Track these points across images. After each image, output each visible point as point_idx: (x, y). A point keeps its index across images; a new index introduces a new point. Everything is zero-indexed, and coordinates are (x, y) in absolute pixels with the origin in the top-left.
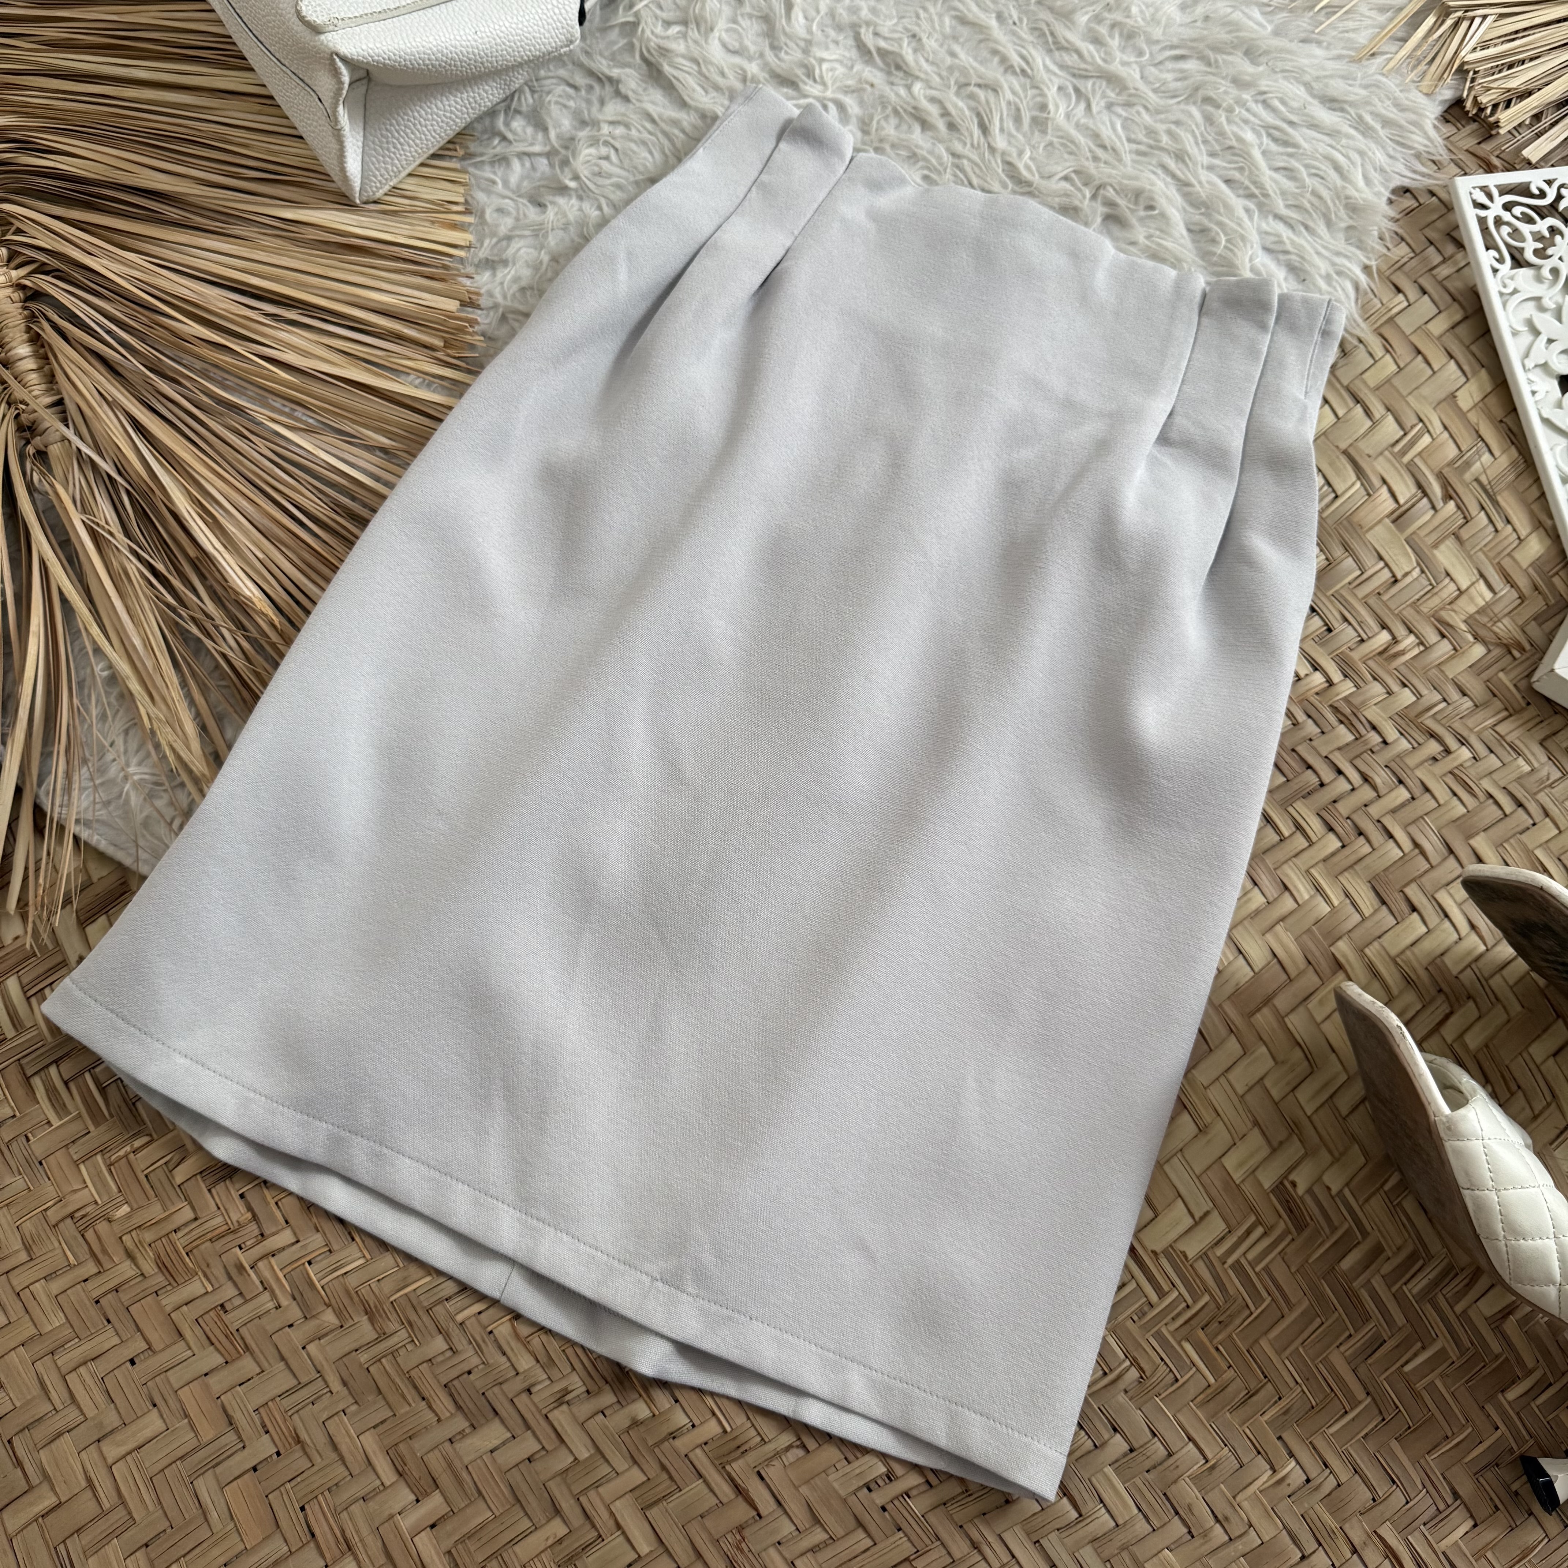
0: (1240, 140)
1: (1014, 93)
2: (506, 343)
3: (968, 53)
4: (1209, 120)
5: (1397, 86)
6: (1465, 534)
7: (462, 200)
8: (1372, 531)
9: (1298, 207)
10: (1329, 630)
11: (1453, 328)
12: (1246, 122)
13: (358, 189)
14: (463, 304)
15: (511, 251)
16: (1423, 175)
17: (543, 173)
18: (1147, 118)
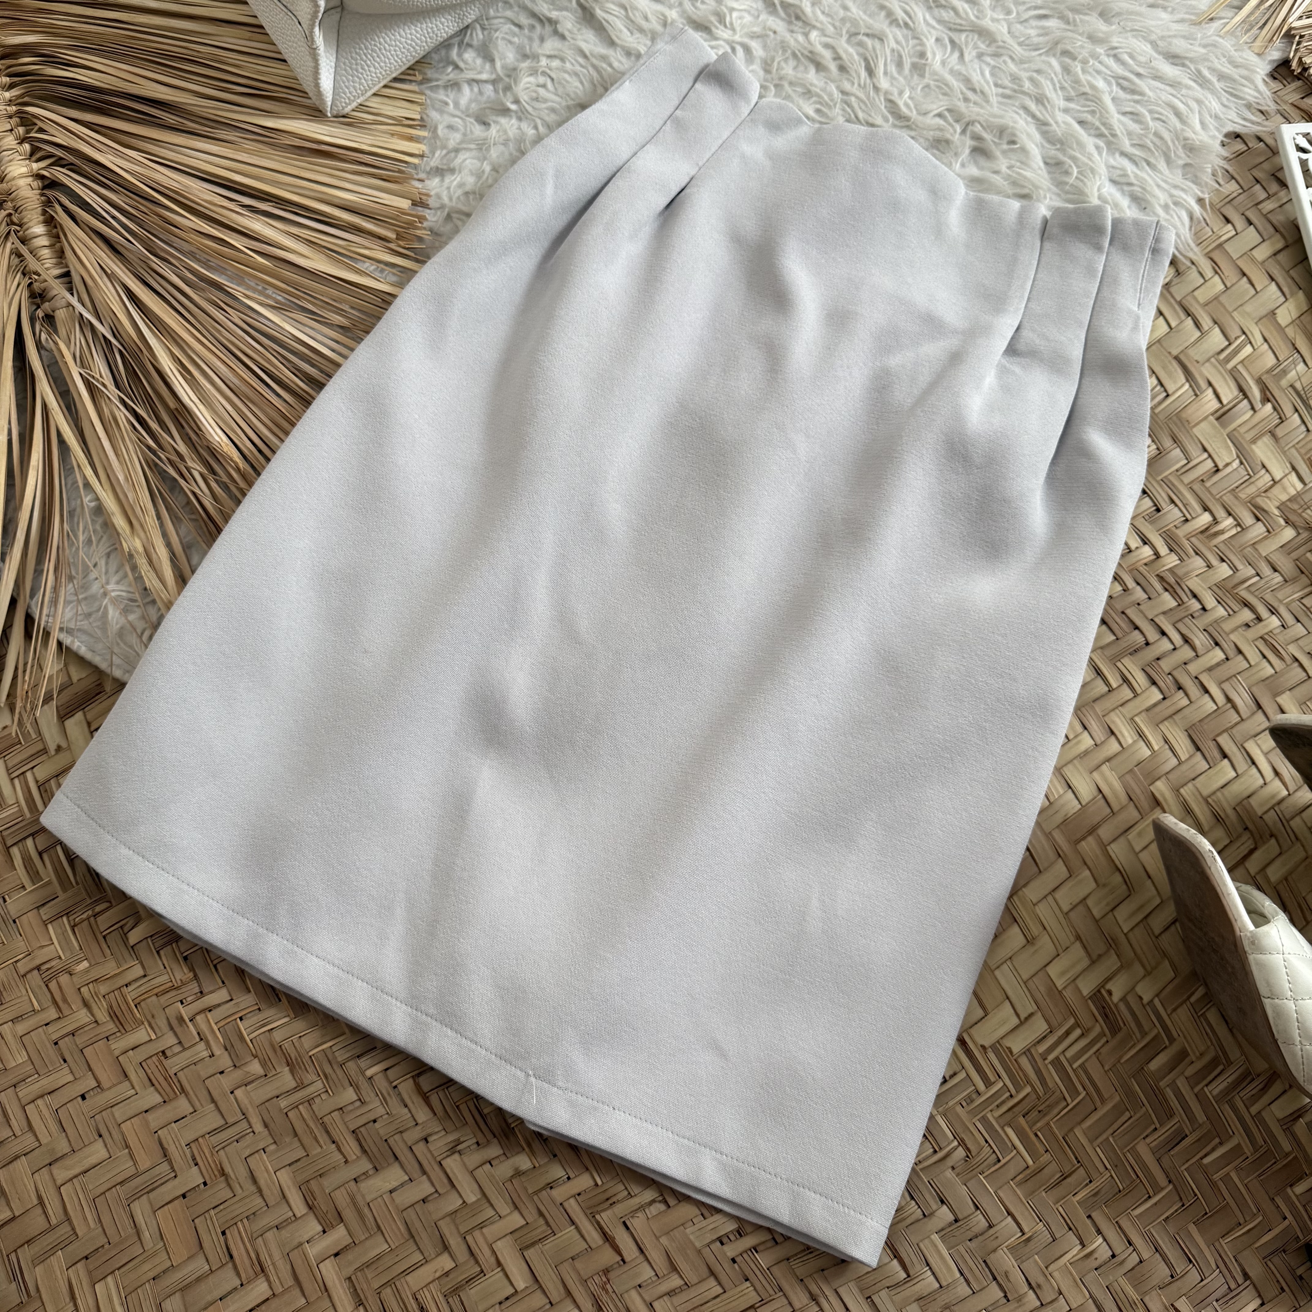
0: (1093, 87)
1: (897, 42)
2: (450, 238)
3: (858, 8)
4: (1066, 70)
5: (1233, 46)
6: (1280, 432)
7: (418, 117)
8: (1198, 426)
9: (1142, 146)
10: (1158, 510)
11: (1275, 254)
12: (1098, 72)
13: (329, 103)
14: (415, 204)
15: (458, 161)
16: (1253, 122)
17: (489, 97)
18: (1012, 67)
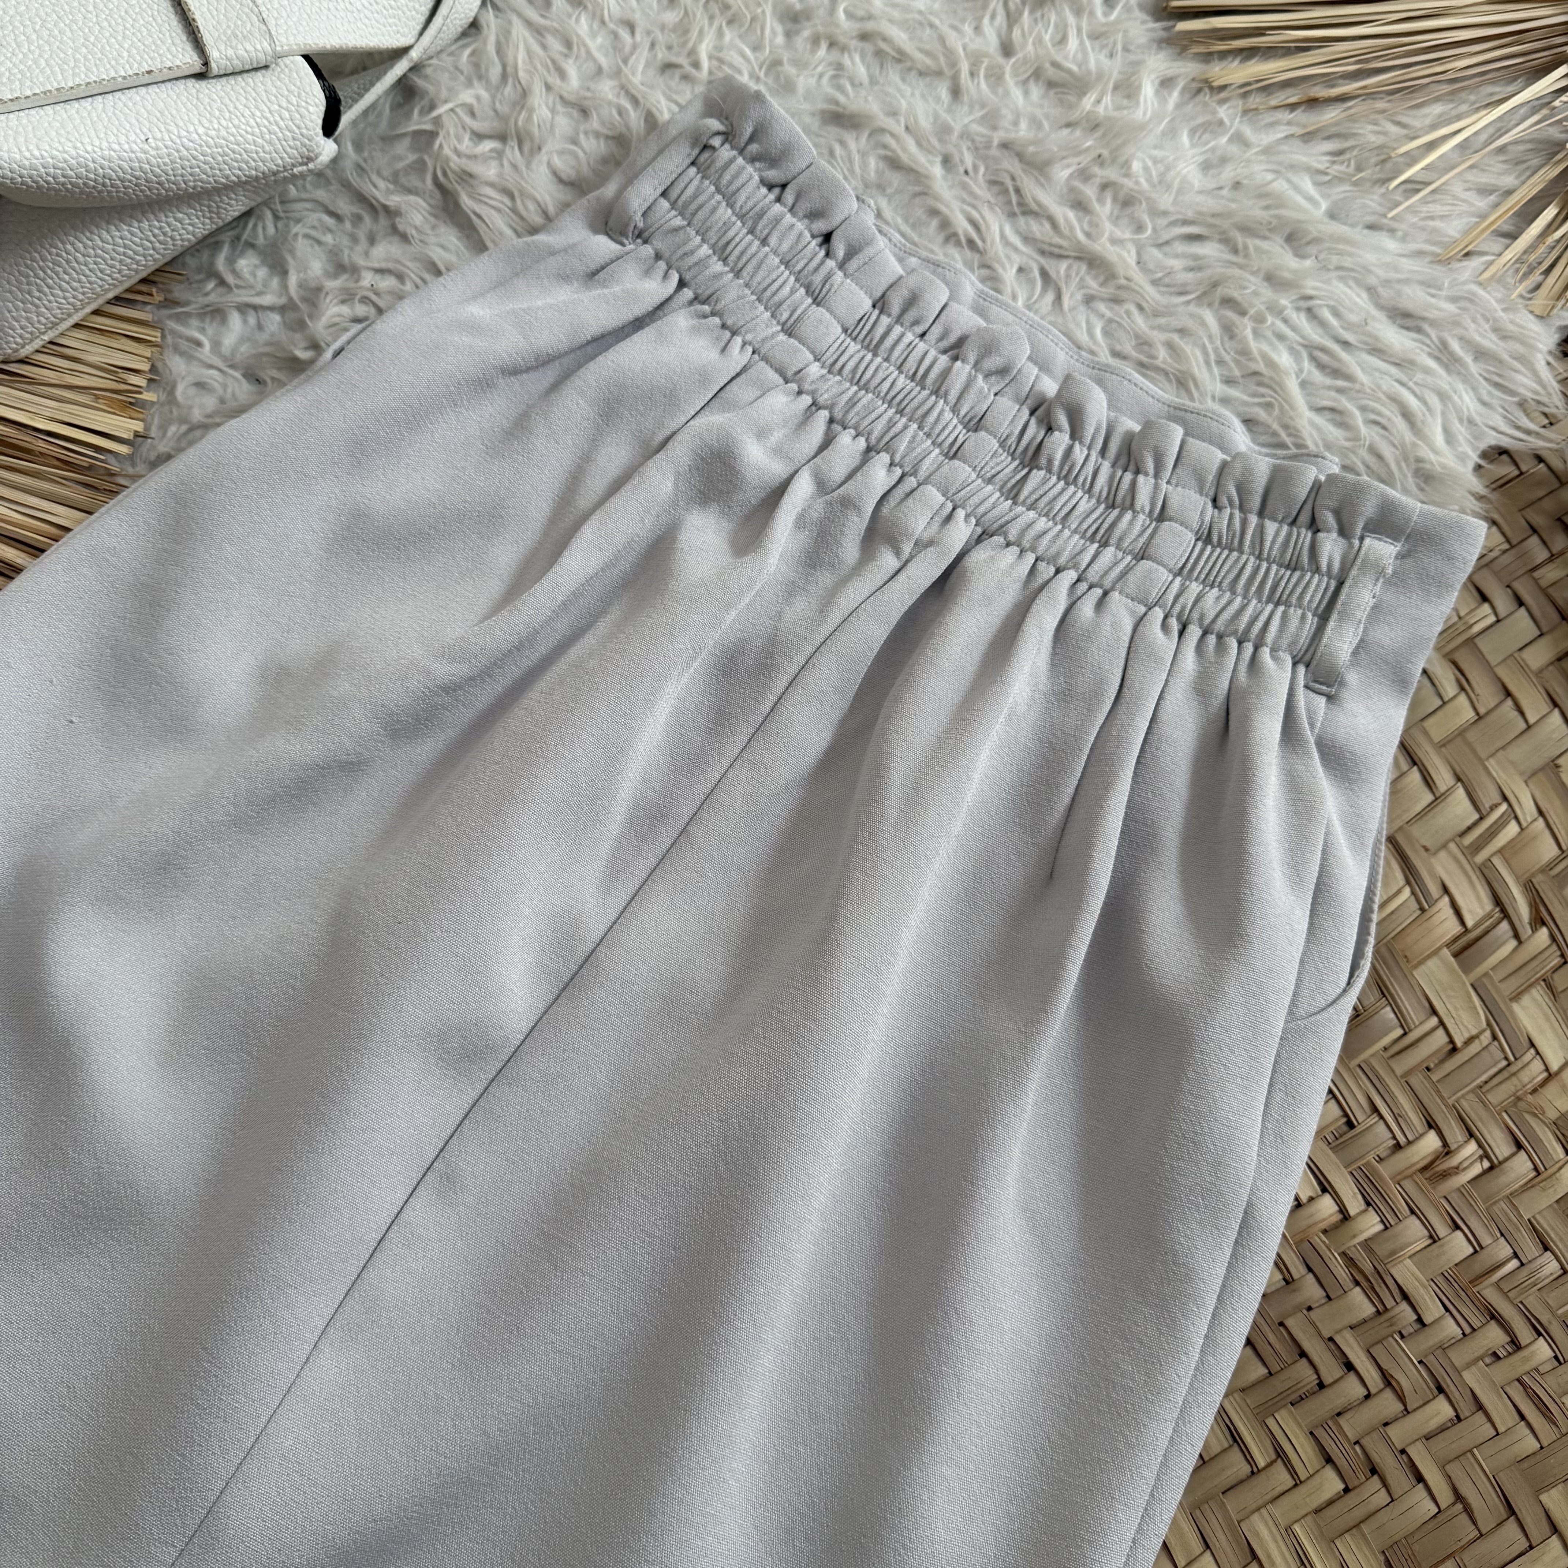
0: (1271, 364)
3: (895, 210)
4: (1229, 330)
5: (1499, 301)
7: (145, 367)
8: (1423, 967)
10: (1351, 1127)
11: (1559, 659)
12: (1281, 337)
16: (1528, 432)
17: (272, 335)
18: (1139, 320)
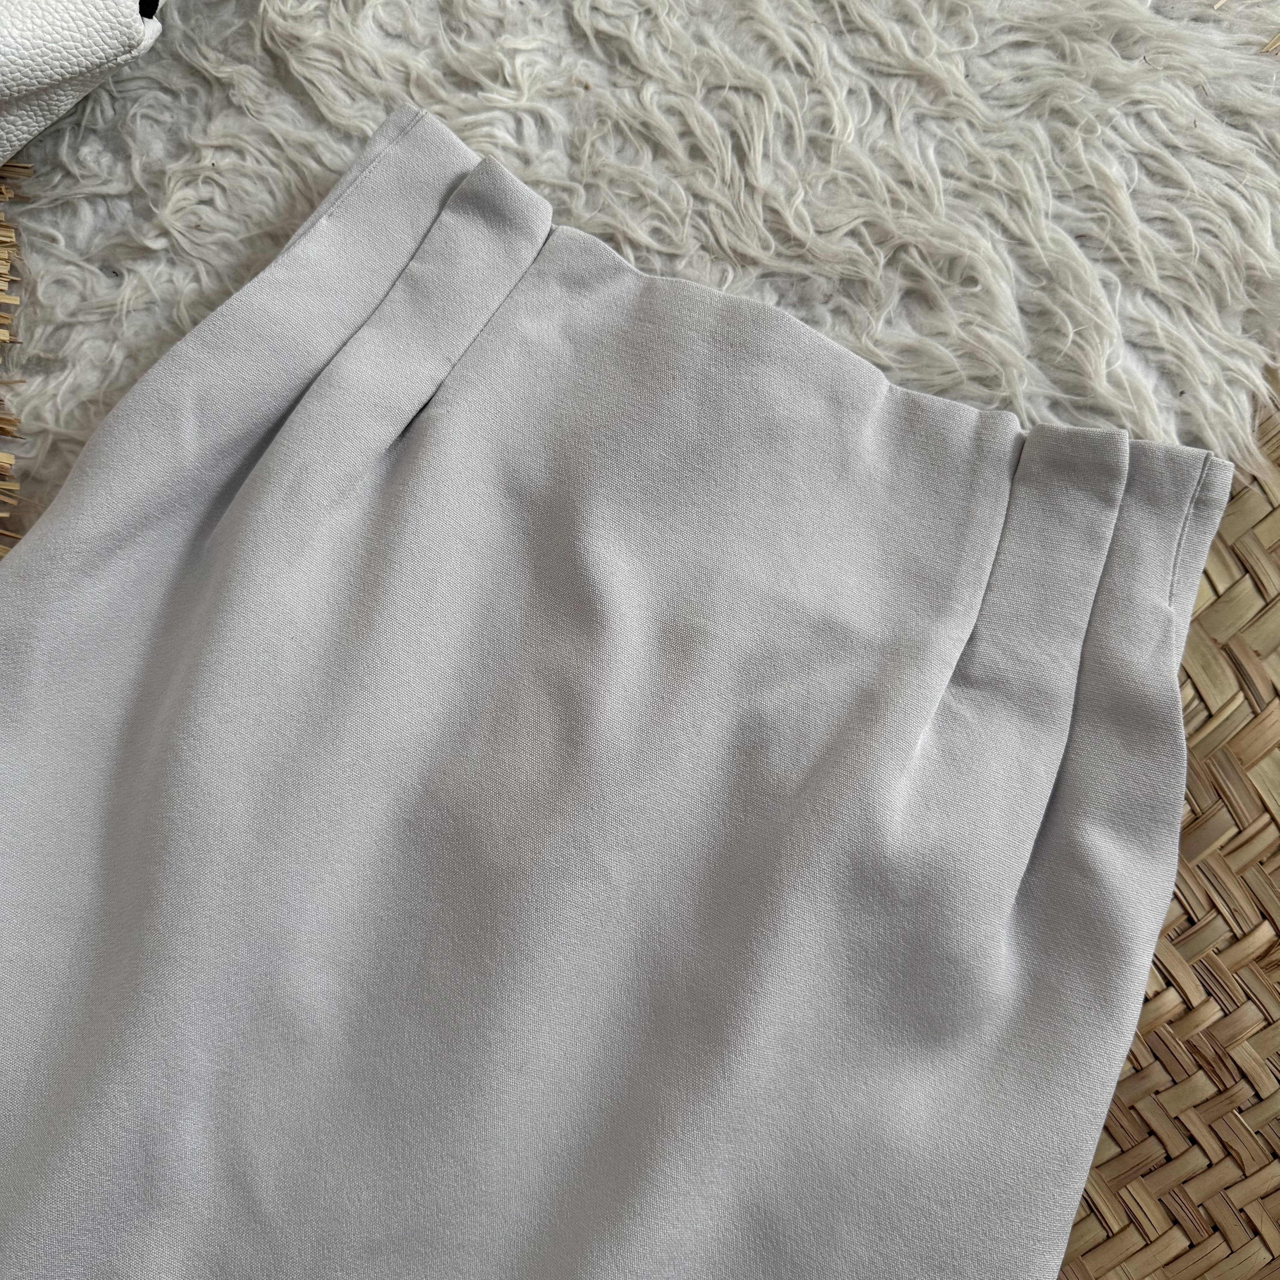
0: (1102, 176)
1: (784, 98)
3: (722, 38)
4: (1058, 142)
7: (5, 269)
8: (1256, 768)
9: (1180, 281)
10: (1191, 920)
12: (1111, 146)
17: (123, 224)
18: (971, 139)
